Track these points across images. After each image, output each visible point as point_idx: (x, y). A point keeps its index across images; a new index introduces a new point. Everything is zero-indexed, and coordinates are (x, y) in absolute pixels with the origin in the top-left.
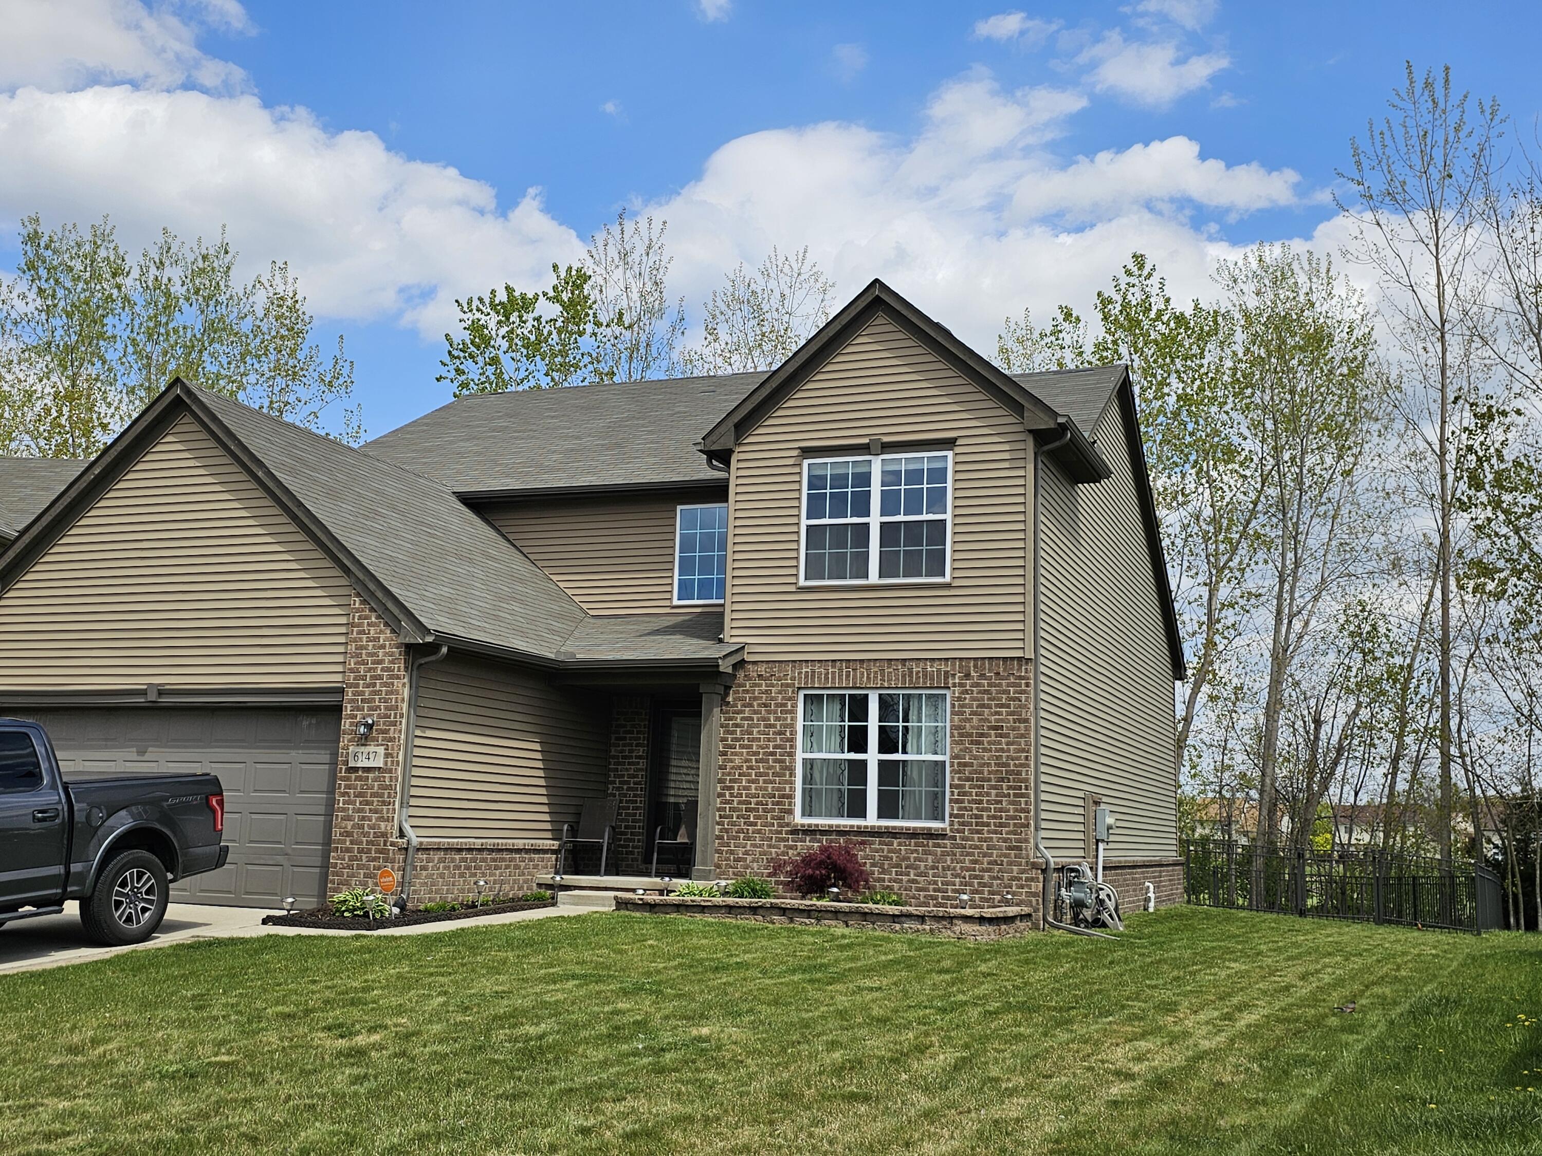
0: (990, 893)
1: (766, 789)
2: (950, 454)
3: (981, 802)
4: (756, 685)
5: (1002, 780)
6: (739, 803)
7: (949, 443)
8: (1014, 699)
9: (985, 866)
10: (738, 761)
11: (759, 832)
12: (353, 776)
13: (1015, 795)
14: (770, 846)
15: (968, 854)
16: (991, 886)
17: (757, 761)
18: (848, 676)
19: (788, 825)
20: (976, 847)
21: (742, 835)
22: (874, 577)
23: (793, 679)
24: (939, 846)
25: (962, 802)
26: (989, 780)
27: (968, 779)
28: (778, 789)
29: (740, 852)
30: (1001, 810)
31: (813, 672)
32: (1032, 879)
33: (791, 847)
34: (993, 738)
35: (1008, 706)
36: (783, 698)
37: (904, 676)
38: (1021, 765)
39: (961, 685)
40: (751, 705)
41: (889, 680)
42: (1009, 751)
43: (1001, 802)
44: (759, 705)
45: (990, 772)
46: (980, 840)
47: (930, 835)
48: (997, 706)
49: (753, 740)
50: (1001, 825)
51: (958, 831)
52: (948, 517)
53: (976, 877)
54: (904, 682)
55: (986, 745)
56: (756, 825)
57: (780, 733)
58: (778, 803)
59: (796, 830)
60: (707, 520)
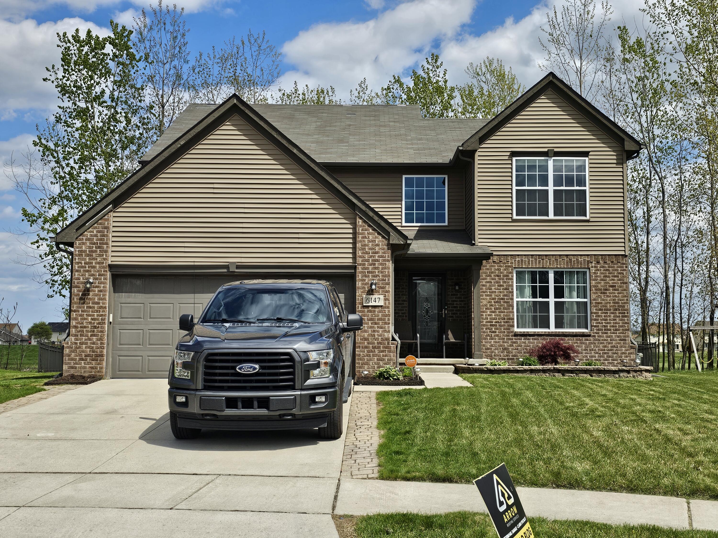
0: (613, 360)
1: (500, 315)
2: (587, 159)
3: (606, 320)
4: (492, 266)
5: (616, 310)
6: (487, 322)
7: (586, 154)
8: (620, 273)
9: (610, 348)
10: (485, 302)
11: (497, 336)
12: (366, 310)
13: (622, 316)
14: (504, 342)
15: (601, 343)
16: (613, 357)
17: (494, 302)
18: (539, 262)
19: (512, 332)
20: (605, 340)
21: (488, 338)
22: (551, 216)
23: (512, 263)
24: (587, 340)
25: (598, 320)
26: (610, 310)
27: (600, 310)
28: (506, 316)
29: (488, 346)
30: (616, 323)
31: (522, 260)
32: (631, 353)
33: (515, 343)
34: (611, 291)
35: (618, 277)
36: (507, 272)
37: (567, 263)
38: (625, 303)
39: (595, 267)
40: (490, 276)
41: (560, 265)
42: (619, 297)
43: (616, 320)
44: (494, 276)
45: (610, 306)
46: (607, 337)
47: (583, 335)
48: (612, 276)
49: (492, 292)
50: (616, 330)
51: (596, 333)
52: (587, 188)
53: (605, 353)
54: (567, 265)
55: (608, 294)
56: (495, 332)
57: (506, 289)
58: (507, 322)
59: (516, 335)
60: (420, 183)
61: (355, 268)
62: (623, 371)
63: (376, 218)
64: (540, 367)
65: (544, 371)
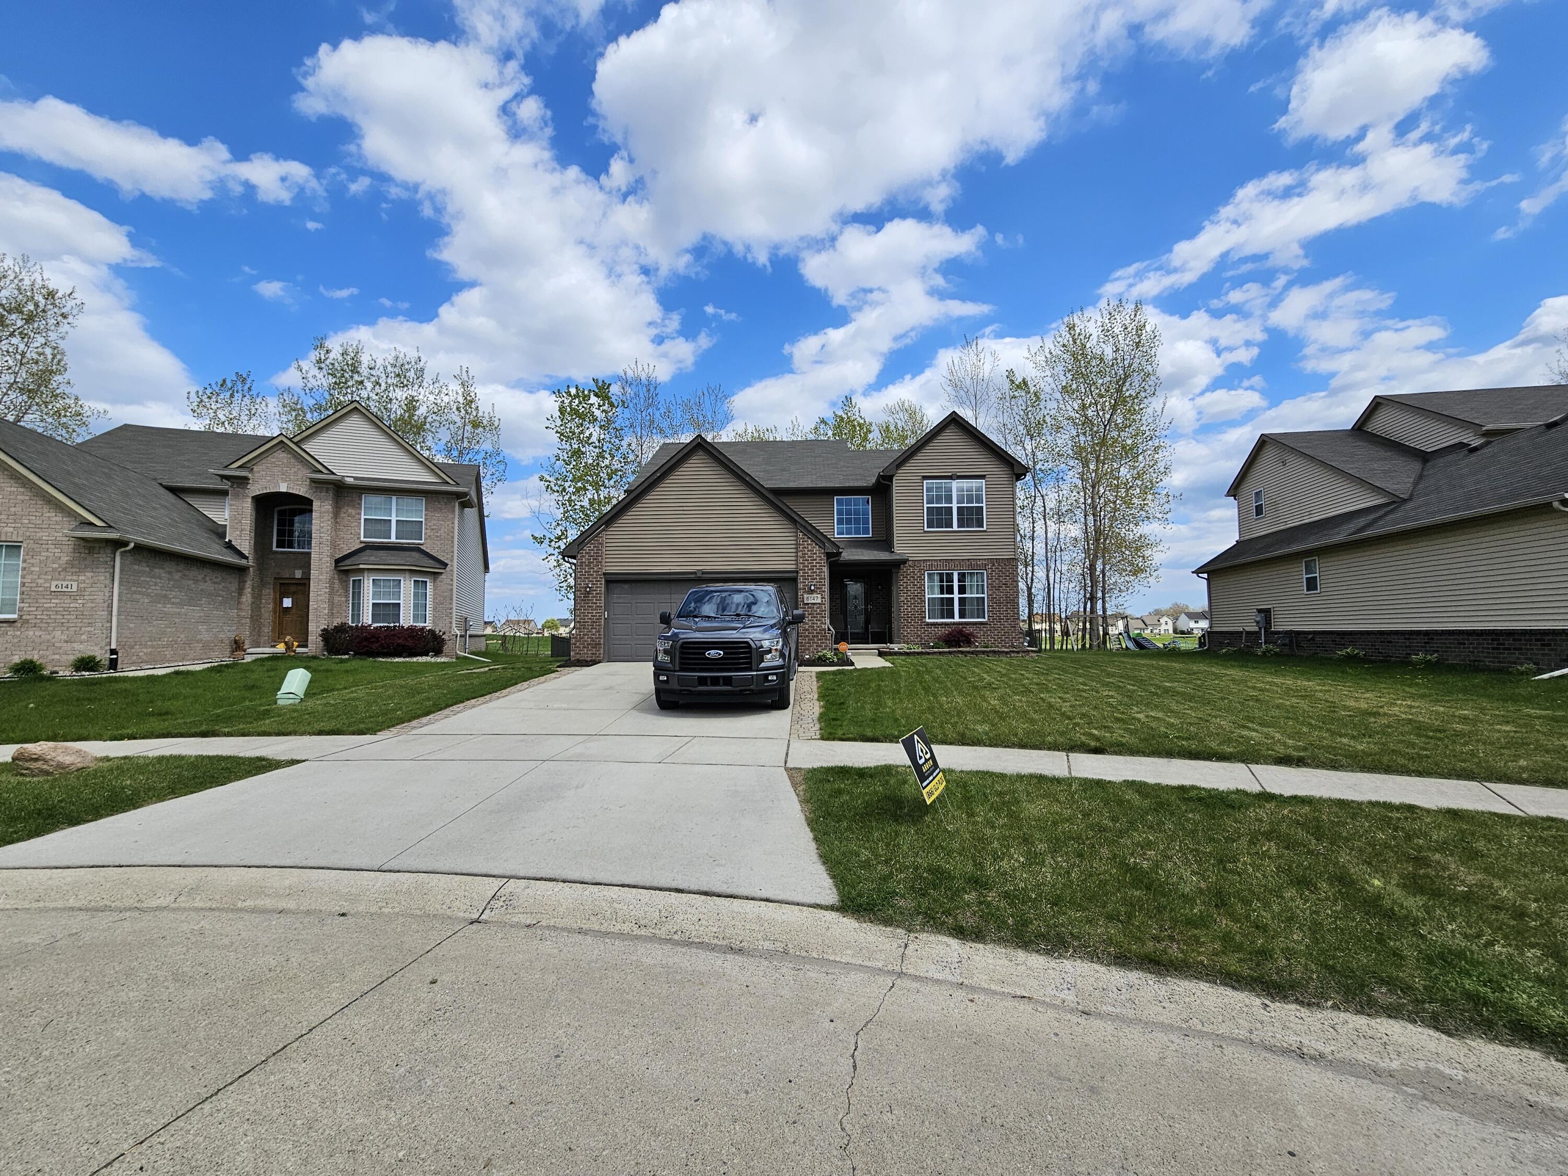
0: (1005, 643)
1: (915, 609)
2: (984, 481)
3: (1000, 611)
4: (908, 569)
5: (1008, 603)
6: (904, 614)
7: (983, 477)
8: (1011, 574)
9: (1003, 634)
10: (902, 599)
11: (913, 625)
12: (807, 606)
13: (1013, 608)
14: (918, 631)
15: (996, 630)
16: (1005, 641)
17: (910, 598)
18: (946, 566)
19: (924, 622)
20: (999, 627)
21: (905, 627)
22: (955, 527)
23: (924, 566)
24: (985, 627)
25: (992, 611)
26: (1004, 603)
27: (994, 603)
28: (920, 609)
29: (905, 633)
30: (1008, 614)
31: (932, 564)
32: (1020, 638)
33: (926, 631)
34: (1004, 588)
35: (1009, 576)
36: (920, 574)
37: (968, 565)
38: (1015, 597)
39: (991, 568)
40: (906, 577)
41: (963, 567)
42: (1010, 592)
43: (1008, 611)
44: (910, 577)
45: (1004, 600)
47: (981, 623)
48: (1005, 576)
49: (908, 591)
50: (1008, 619)
51: (992, 622)
52: (984, 505)
53: (999, 638)
54: (969, 567)
55: (1002, 591)
56: (911, 623)
57: (920, 588)
58: (920, 614)
59: (928, 624)
60: (848, 503)
61: (797, 572)
62: (1013, 652)
63: (814, 532)
64: (947, 650)
65: (950, 653)
